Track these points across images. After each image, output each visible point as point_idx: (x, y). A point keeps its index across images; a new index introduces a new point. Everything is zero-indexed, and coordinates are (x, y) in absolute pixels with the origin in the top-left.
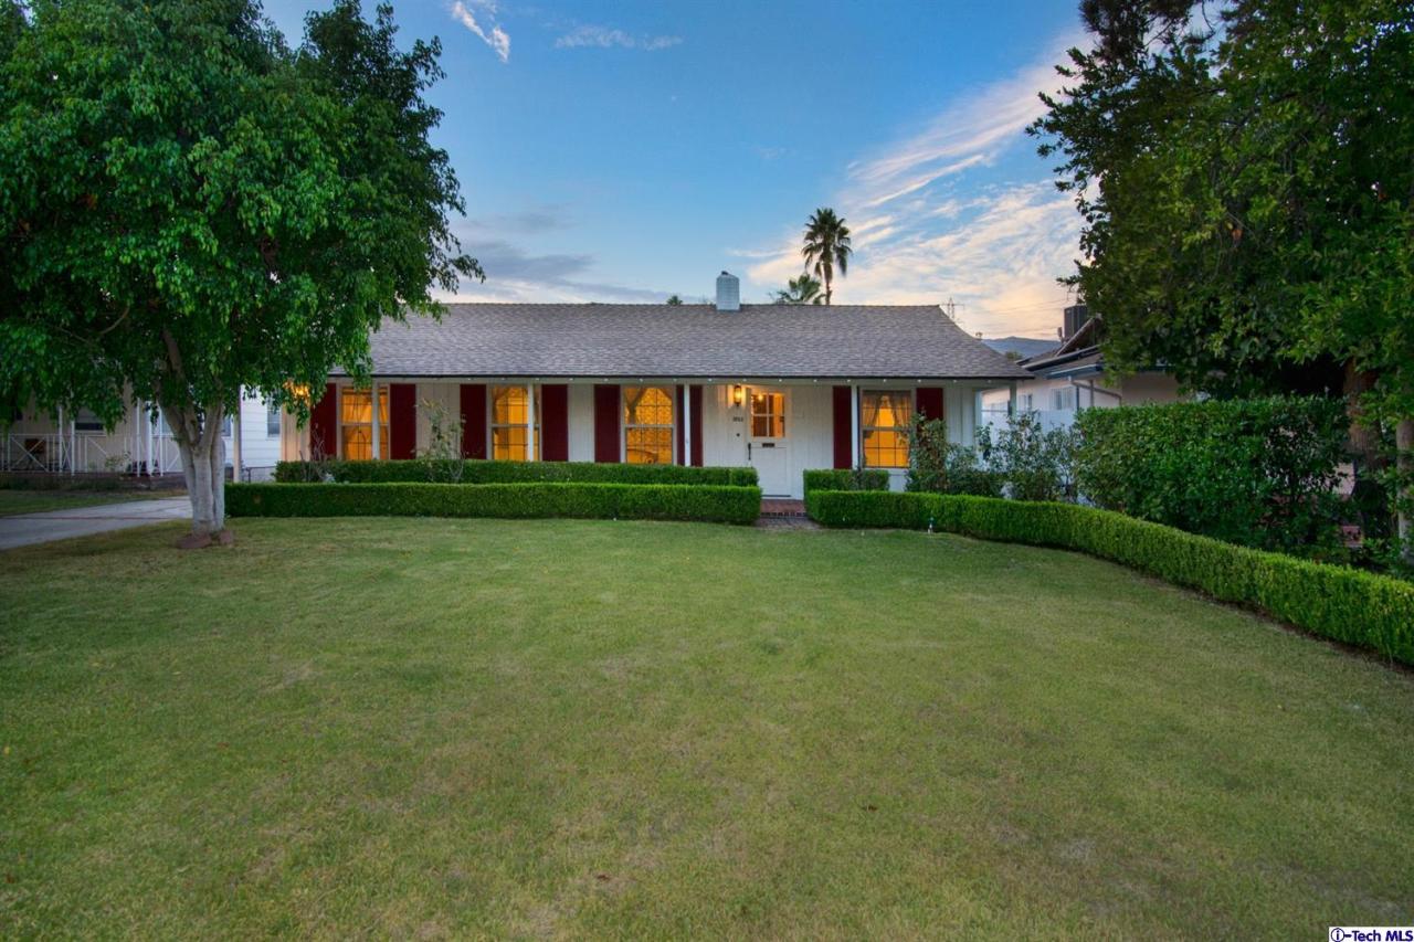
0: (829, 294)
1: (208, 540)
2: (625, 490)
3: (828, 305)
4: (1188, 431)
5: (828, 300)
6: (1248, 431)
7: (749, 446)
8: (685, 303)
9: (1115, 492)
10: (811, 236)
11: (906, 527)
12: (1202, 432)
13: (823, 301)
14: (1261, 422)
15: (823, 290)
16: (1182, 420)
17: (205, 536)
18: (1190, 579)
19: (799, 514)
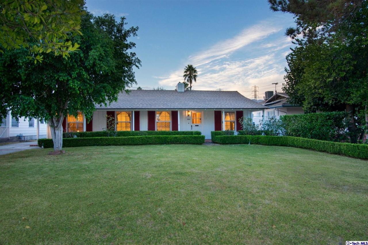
0: (191, 87)
1: (60, 153)
2: (168, 137)
3: (191, 90)
4: (313, 119)
5: (191, 89)
6: (329, 119)
7: (192, 126)
8: (143, 89)
9: (299, 133)
10: (186, 72)
11: (243, 144)
12: (317, 120)
13: (189, 89)
14: (332, 117)
15: (189, 86)
16: (312, 117)
17: (59, 151)
18: (323, 150)
19: (210, 142)
